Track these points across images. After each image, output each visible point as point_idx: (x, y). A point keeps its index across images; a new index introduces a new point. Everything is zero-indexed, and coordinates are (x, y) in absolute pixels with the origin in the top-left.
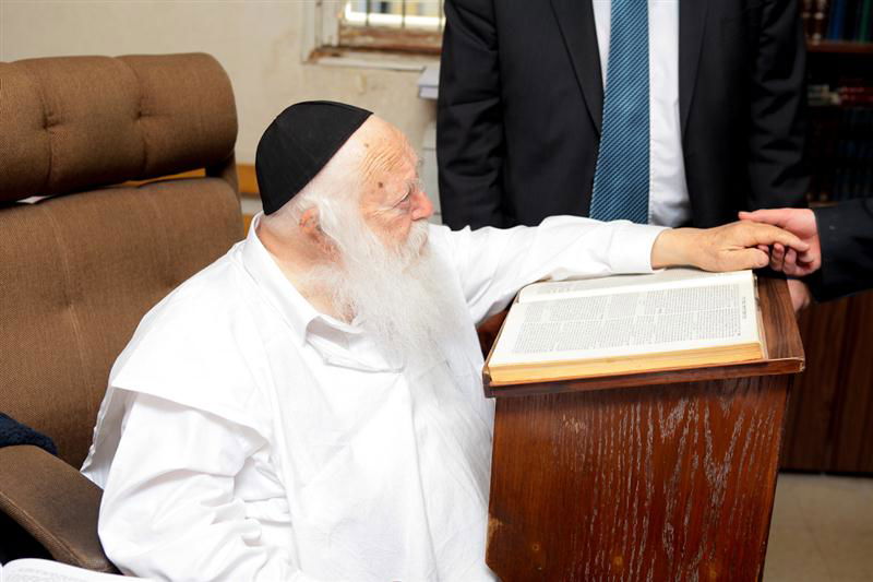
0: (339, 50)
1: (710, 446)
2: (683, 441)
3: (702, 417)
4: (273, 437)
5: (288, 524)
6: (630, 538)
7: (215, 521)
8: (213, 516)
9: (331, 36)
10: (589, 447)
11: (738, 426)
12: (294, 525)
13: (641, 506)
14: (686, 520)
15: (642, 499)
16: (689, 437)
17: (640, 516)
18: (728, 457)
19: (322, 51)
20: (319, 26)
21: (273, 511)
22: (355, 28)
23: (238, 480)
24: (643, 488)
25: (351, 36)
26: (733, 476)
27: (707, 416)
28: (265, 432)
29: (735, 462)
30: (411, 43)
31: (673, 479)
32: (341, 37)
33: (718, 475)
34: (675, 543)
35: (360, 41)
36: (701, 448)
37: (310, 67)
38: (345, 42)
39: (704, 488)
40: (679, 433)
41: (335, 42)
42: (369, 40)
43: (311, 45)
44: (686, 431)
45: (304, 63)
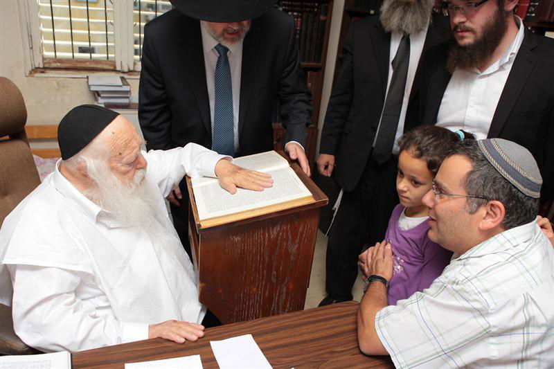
0: (44, 70)
1: (290, 237)
2: (280, 238)
3: (287, 228)
4: (94, 272)
5: (109, 307)
6: (259, 280)
7: (74, 312)
8: (72, 311)
9: (39, 63)
10: (241, 246)
11: (301, 228)
12: (112, 305)
13: (263, 266)
14: (281, 269)
15: (264, 263)
16: (282, 237)
17: (263, 271)
18: (297, 241)
19: (36, 70)
20: (33, 58)
21: (100, 302)
22: (50, 59)
23: (77, 292)
24: (264, 259)
25: (50, 63)
26: (298, 249)
27: (289, 227)
28: (91, 272)
29: (299, 243)
30: (79, 65)
31: (276, 253)
32: (44, 64)
33: (293, 249)
34: (277, 278)
35: (54, 65)
36: (287, 240)
37: (30, 78)
38: (46, 66)
39: (288, 254)
40: (278, 235)
41: (42, 66)
42: (59, 65)
43: (30, 68)
44: (281, 234)
45: (26, 76)
